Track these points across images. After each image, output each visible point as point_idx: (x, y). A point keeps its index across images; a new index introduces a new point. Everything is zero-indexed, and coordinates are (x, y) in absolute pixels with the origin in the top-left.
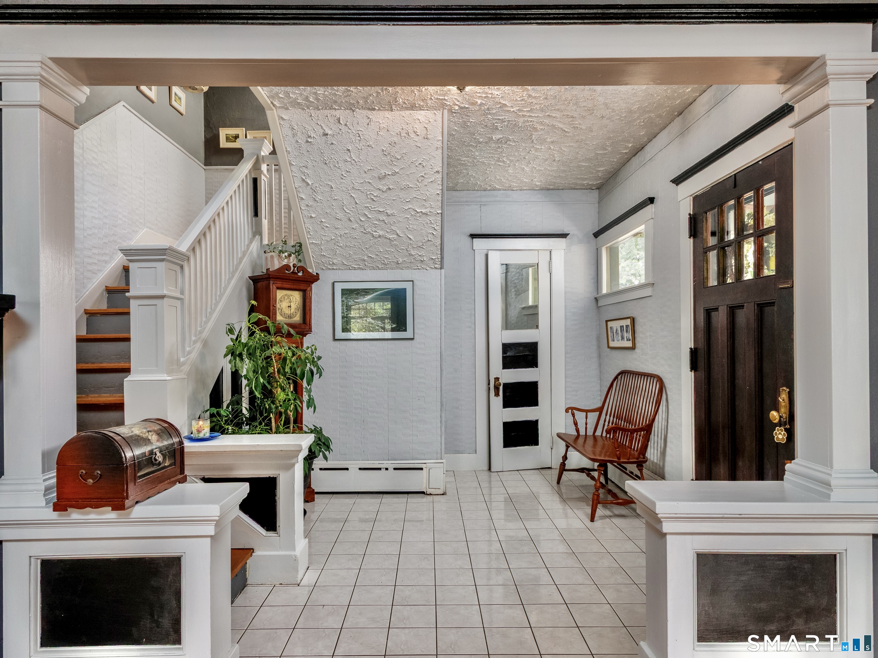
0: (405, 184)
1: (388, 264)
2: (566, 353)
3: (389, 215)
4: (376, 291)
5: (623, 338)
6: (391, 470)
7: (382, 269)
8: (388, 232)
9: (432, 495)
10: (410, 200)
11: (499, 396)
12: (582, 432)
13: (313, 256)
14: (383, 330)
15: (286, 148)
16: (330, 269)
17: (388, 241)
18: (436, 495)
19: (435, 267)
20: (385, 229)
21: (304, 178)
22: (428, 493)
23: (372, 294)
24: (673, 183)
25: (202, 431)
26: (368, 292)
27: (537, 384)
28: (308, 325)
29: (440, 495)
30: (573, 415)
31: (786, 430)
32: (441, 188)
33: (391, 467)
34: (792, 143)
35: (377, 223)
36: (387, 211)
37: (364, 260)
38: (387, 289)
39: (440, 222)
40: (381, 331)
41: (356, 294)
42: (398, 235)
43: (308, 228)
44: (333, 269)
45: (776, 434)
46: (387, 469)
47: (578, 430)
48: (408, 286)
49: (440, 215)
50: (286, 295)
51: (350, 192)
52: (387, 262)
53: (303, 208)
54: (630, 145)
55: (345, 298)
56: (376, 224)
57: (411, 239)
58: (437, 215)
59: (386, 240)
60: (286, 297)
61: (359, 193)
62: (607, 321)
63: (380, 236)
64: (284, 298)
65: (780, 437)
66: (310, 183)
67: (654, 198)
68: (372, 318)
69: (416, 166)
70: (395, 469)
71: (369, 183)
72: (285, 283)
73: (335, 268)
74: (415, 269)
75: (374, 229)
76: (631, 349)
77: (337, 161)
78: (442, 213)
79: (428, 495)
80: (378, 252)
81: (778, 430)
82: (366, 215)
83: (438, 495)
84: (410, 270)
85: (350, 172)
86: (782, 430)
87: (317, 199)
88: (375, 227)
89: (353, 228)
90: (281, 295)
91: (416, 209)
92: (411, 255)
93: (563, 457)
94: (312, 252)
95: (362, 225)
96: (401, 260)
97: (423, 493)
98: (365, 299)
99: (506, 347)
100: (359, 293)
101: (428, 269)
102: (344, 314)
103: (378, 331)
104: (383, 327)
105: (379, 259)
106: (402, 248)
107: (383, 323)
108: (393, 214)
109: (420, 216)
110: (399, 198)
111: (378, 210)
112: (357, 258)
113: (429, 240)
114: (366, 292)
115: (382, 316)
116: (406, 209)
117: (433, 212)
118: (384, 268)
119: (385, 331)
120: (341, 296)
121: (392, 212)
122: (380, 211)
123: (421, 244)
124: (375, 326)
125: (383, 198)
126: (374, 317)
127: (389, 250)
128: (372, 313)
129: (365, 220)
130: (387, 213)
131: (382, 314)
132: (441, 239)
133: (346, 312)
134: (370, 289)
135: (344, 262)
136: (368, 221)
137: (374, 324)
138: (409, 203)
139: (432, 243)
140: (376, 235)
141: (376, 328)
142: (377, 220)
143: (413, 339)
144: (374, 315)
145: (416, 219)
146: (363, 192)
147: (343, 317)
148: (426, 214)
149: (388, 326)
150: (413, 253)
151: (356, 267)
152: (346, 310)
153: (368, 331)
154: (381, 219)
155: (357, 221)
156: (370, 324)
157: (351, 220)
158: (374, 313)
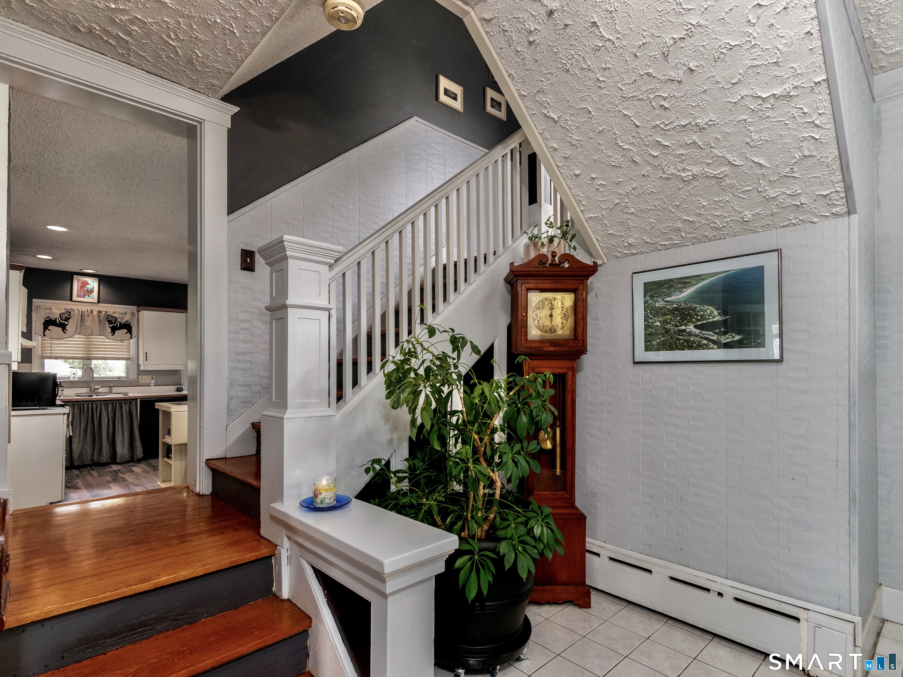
0: (720, 44)
1: (724, 227)
3: (704, 128)
4: (703, 280)
7: (715, 238)
8: (709, 164)
10: (739, 77)
13: (597, 240)
14: (715, 346)
15: (507, 72)
16: (627, 255)
17: (714, 181)
19: (833, 214)
20: (701, 160)
21: (545, 112)
23: (695, 284)
25: (319, 496)
26: (690, 283)
28: (581, 342)
33: (730, 593)
35: (683, 152)
36: (698, 121)
37: (679, 230)
38: (724, 272)
39: (828, 104)
40: (712, 348)
41: (667, 288)
42: (730, 164)
43: (576, 195)
44: (633, 254)
46: (720, 594)
48: (767, 261)
49: (824, 85)
50: (546, 299)
51: (620, 108)
52: (722, 223)
53: (560, 164)
55: (650, 296)
56: (682, 155)
57: (760, 164)
58: (816, 90)
59: (710, 181)
60: (546, 303)
61: (636, 103)
63: (695, 177)
64: (543, 303)
66: (556, 118)
68: (696, 327)
72: (539, 281)
73: (634, 252)
74: (784, 226)
75: (680, 166)
77: (583, 58)
78: (827, 80)
80: (698, 207)
82: (660, 143)
84: (774, 230)
85: (609, 68)
87: (574, 142)
88: (682, 162)
89: (644, 175)
90: (538, 300)
91: (759, 94)
92: (768, 199)
94: (594, 232)
95: (656, 164)
96: (748, 215)
98: (683, 295)
100: (672, 286)
101: (816, 220)
102: (648, 322)
103: (707, 347)
104: (715, 340)
105: (705, 220)
106: (747, 189)
107: (716, 333)
108: (711, 123)
109: (771, 107)
110: (714, 84)
111: (678, 124)
112: (665, 227)
113: (805, 156)
114: (685, 283)
115: (713, 322)
116: (735, 103)
117: (803, 85)
118: (718, 237)
119: (719, 348)
120: (644, 294)
121: (707, 120)
122: (682, 126)
123: (788, 170)
124: (700, 339)
125: (682, 96)
126: (699, 324)
127: (721, 199)
128: (696, 317)
129: (659, 154)
130: (699, 126)
131: (714, 317)
132: (836, 145)
133: (651, 318)
134: (691, 277)
135: (645, 239)
136: (665, 153)
137: (698, 335)
138: (739, 85)
139: (815, 160)
140: (688, 176)
141: (703, 342)
142: (682, 147)
143: (780, 361)
144: (700, 320)
145: (764, 116)
146: (642, 99)
147: (647, 327)
148: (788, 97)
149: (725, 338)
150: (772, 193)
151: (667, 243)
152: (652, 316)
153: (687, 348)
154: (688, 143)
155: (647, 159)
156: (692, 336)
157: (636, 162)
158: (699, 318)
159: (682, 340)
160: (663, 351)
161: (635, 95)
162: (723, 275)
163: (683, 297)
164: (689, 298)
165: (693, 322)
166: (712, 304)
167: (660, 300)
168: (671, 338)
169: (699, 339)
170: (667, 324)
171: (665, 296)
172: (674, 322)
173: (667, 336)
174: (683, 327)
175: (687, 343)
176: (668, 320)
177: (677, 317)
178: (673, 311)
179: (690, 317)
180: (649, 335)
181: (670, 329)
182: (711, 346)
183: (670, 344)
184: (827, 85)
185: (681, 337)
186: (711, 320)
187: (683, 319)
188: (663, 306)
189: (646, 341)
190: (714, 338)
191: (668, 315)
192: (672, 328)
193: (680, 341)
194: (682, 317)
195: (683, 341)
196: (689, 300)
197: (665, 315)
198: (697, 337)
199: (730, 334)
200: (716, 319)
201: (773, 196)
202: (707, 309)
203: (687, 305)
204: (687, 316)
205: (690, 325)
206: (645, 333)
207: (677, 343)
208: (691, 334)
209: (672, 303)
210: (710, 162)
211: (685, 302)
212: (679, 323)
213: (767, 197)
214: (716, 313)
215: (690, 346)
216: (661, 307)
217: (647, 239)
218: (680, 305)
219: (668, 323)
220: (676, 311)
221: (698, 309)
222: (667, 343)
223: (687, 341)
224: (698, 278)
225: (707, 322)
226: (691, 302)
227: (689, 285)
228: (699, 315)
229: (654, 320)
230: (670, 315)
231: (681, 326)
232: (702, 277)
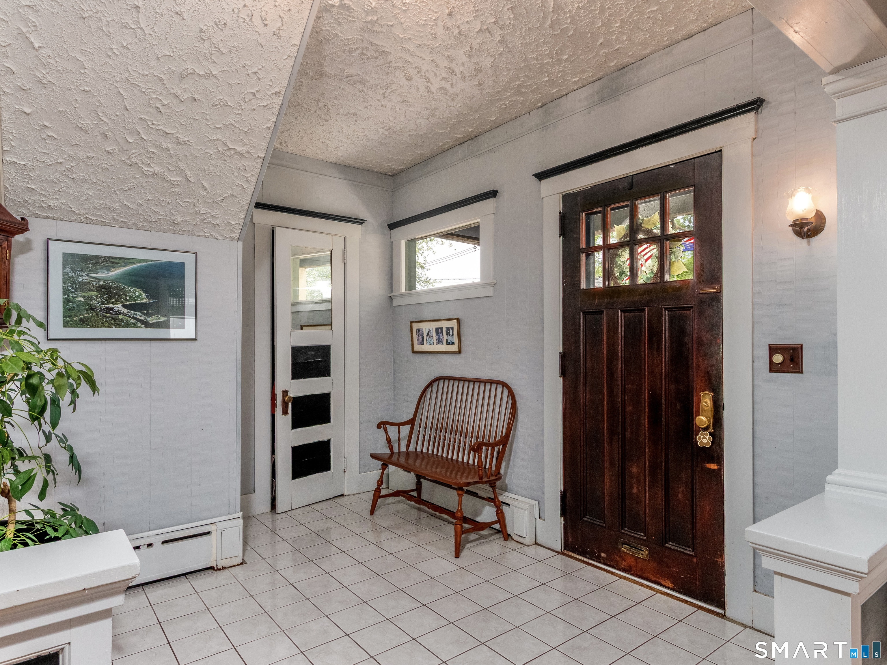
0: (221, 98)
1: (156, 222)
2: (361, 358)
3: (180, 143)
4: (132, 263)
5: (439, 341)
6: (158, 545)
7: (142, 229)
8: (169, 170)
9: (225, 568)
10: (222, 126)
11: (288, 414)
12: (396, 450)
14: (143, 326)
17: (167, 184)
18: (231, 567)
19: (231, 237)
20: (165, 164)
21: (25, 30)
22: (219, 567)
23: (124, 266)
24: (536, 177)
26: (118, 263)
27: (330, 396)
29: (238, 565)
30: (386, 431)
31: (711, 434)
32: (274, 120)
33: (157, 540)
34: (721, 151)
35: (155, 151)
36: (179, 136)
37: (114, 211)
38: (152, 261)
39: (258, 171)
40: (140, 327)
41: (92, 264)
42: (186, 178)
43: (7, 131)
45: (700, 438)
46: (150, 545)
47: (391, 448)
48: (188, 260)
51: (118, 85)
52: (155, 219)
54: (470, 130)
55: (72, 269)
56: (153, 153)
57: (205, 188)
58: (256, 160)
59: (164, 182)
61: (136, 91)
62: (411, 323)
63: (154, 174)
65: (705, 441)
66: (36, 45)
67: (497, 192)
69: (248, 75)
70: (164, 542)
71: (161, 80)
73: (49, 215)
74: (200, 236)
75: (146, 160)
76: (457, 353)
77: (107, 21)
78: (264, 159)
79: (220, 569)
80: (142, 199)
81: (702, 435)
82: (139, 134)
83: (234, 566)
84: (192, 236)
85: (127, 48)
86: (706, 435)
88: (150, 158)
89: (107, 152)
91: (228, 144)
92: (198, 213)
93: (378, 482)
94: (7, 179)
95: (125, 148)
96: (177, 219)
97: (211, 568)
98: (111, 274)
99: (296, 352)
100: (99, 263)
101: (219, 238)
102: (68, 296)
103: (135, 326)
104: (143, 320)
105: (142, 211)
106: (187, 200)
107: (144, 314)
108: (187, 142)
109: (230, 155)
110: (203, 119)
111: (163, 129)
112: (100, 204)
113: (233, 195)
114: (113, 263)
115: (141, 303)
116: (211, 140)
117: (252, 154)
118: (146, 229)
119: (146, 327)
120: (63, 265)
121: (186, 139)
122: (166, 132)
123: (220, 199)
124: (129, 318)
125: (177, 112)
126: (128, 304)
127: (164, 199)
128: (124, 297)
129: (133, 142)
130: (178, 140)
131: (142, 299)
132: (251, 197)
133: (72, 292)
134: (119, 258)
135: (72, 207)
136: (138, 144)
137: (126, 315)
138: (219, 130)
139: (237, 200)
140: (148, 171)
141: (131, 321)
142: (155, 147)
143: (195, 340)
144: (128, 301)
145: (223, 159)
146: (144, 92)
147: (66, 301)
148: (242, 155)
149: (152, 319)
150: (203, 210)
151: (94, 219)
152: (73, 290)
153: (115, 326)
154: (163, 147)
155: (118, 140)
156: (120, 314)
157: (107, 137)
158: (128, 298)
159: (109, 317)
160: (87, 327)
161: (139, 85)
162: (150, 263)
163: (111, 276)
164: (117, 278)
165: (122, 302)
166: (141, 288)
167: (84, 274)
168: (97, 314)
169: (127, 318)
170: (92, 301)
171: (90, 271)
172: (101, 299)
173: (92, 313)
174: (111, 306)
175: (115, 321)
176: (94, 297)
177: (104, 294)
178: (100, 288)
179: (118, 296)
180: (69, 310)
181: (95, 306)
182: (139, 325)
183: (95, 320)
184: (262, 161)
185: (108, 315)
186: (140, 301)
187: (110, 297)
188: (88, 281)
189: (64, 316)
190: (142, 318)
191: (93, 291)
192: (98, 305)
193: (107, 319)
194: (110, 296)
195: (110, 319)
196: (118, 280)
197: (89, 291)
198: (125, 316)
199: (156, 315)
200: (144, 301)
201: (202, 212)
202: (136, 291)
203: (115, 284)
204: (115, 295)
205: (118, 304)
206: (64, 307)
207: (103, 320)
208: (119, 312)
209: (99, 280)
210: (172, 169)
211: (113, 281)
212: (106, 300)
213: (198, 212)
214: (144, 295)
215: (118, 324)
216: (85, 282)
217: (74, 208)
218: (108, 284)
219: (94, 299)
220: (103, 288)
221: (127, 289)
222: (92, 319)
223: (115, 319)
224: (128, 261)
225: (136, 303)
226: (120, 282)
227: (117, 265)
228: (127, 296)
229: (76, 294)
230: (96, 292)
231: (108, 303)
232: (131, 261)
